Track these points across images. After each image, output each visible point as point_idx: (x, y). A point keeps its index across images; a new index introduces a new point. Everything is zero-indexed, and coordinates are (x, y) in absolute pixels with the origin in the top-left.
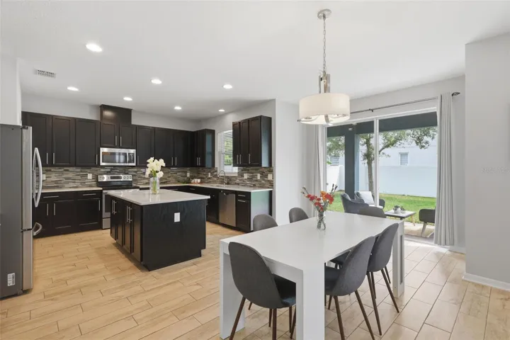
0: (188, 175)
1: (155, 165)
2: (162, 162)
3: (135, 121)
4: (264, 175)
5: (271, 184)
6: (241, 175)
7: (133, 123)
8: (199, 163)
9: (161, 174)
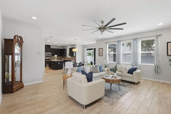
0: (61, 58)
1: (56, 56)
2: (57, 55)
3: (51, 47)
4: (75, 58)
5: (76, 59)
6: (71, 58)
7: (51, 48)
8: (63, 55)
9: (57, 57)
